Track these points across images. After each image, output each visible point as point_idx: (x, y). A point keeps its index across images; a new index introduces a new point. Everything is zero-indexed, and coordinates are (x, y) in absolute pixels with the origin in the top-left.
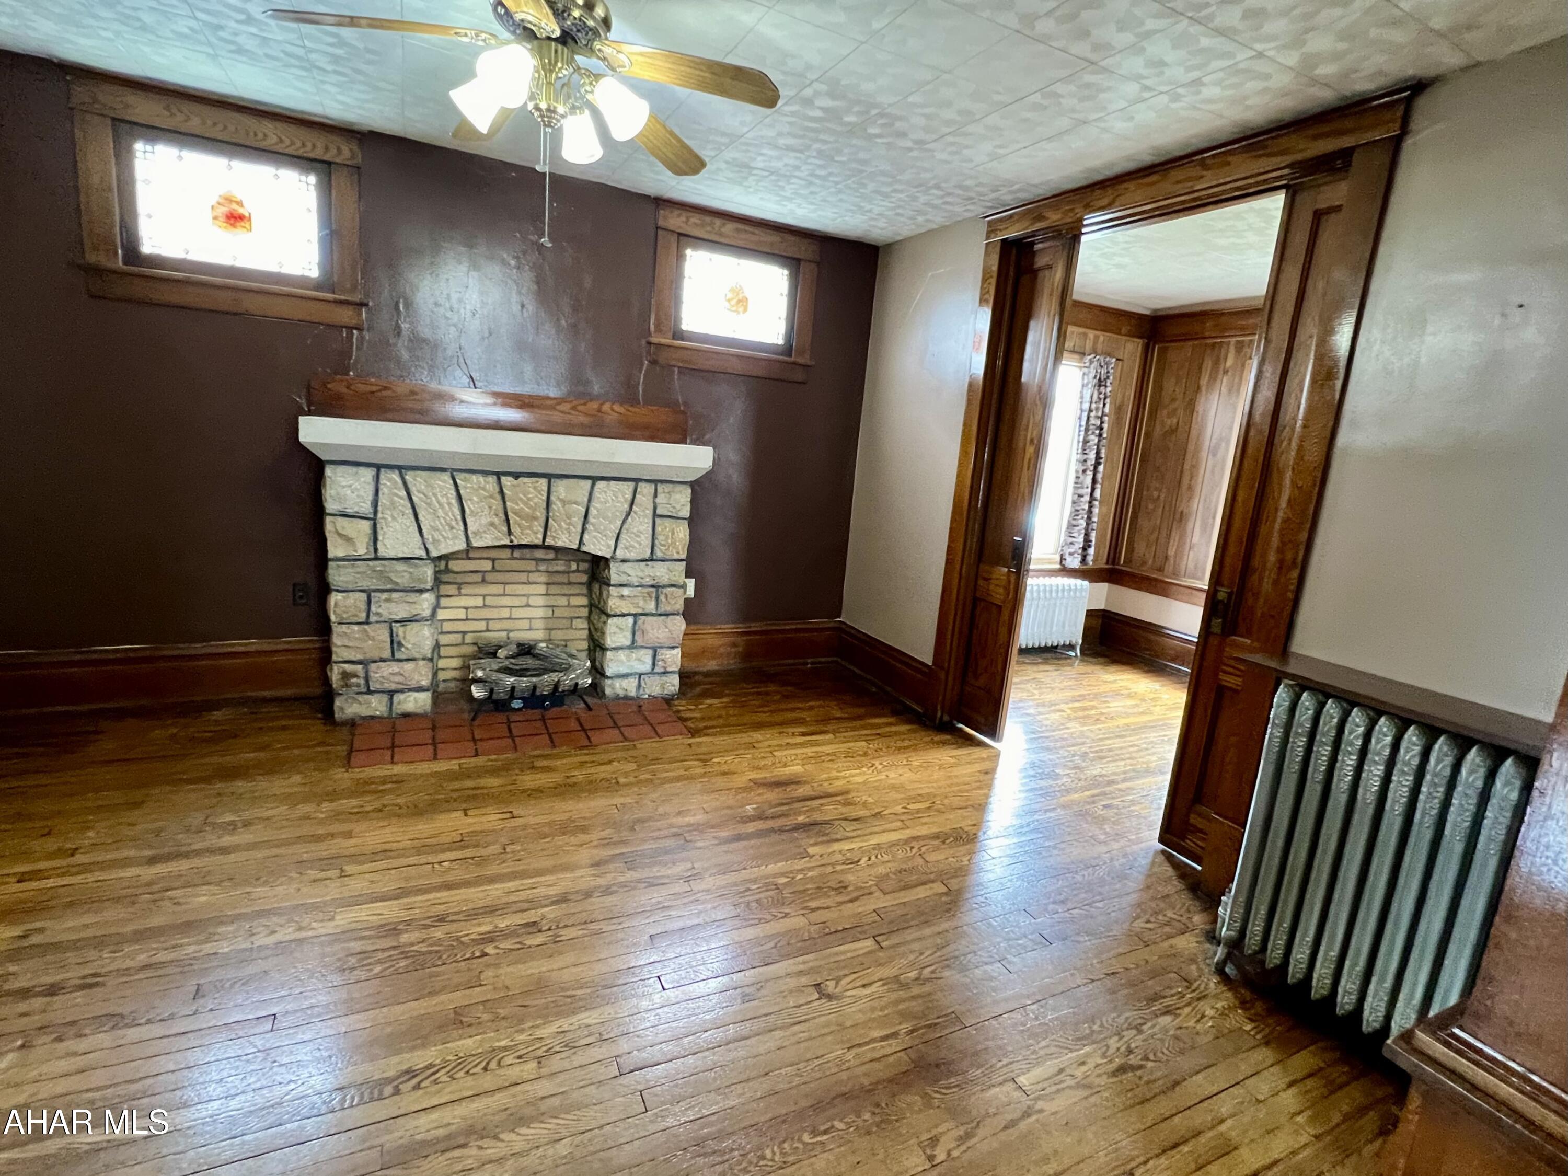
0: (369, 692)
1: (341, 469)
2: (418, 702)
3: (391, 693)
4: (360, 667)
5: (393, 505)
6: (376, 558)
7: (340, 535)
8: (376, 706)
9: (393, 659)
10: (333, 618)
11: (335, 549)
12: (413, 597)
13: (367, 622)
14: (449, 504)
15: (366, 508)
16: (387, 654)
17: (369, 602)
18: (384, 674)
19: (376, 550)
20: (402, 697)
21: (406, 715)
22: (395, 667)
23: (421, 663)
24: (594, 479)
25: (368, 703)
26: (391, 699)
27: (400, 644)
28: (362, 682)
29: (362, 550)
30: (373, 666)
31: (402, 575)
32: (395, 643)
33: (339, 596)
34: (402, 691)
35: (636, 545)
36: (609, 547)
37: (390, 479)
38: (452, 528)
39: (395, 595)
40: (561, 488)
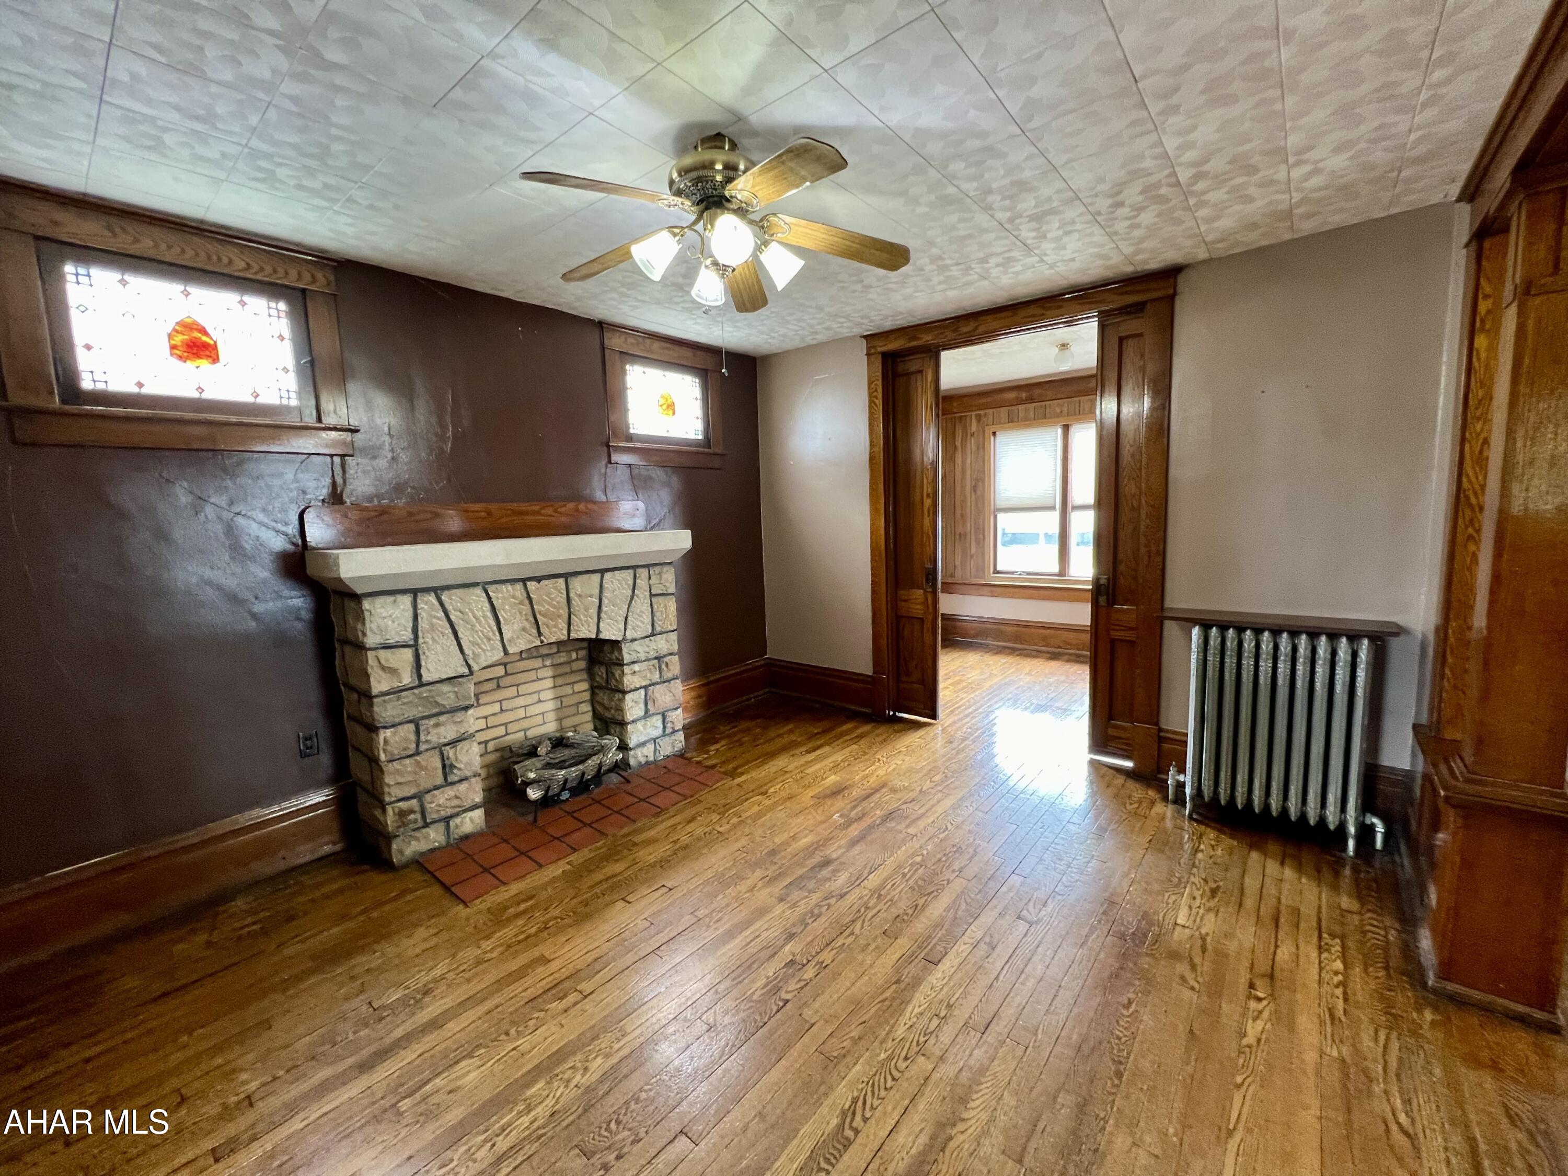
0: (426, 825)
1: (380, 600)
2: (473, 821)
3: (447, 820)
4: (414, 802)
5: (433, 627)
6: (421, 685)
7: (383, 668)
8: (434, 837)
9: (448, 784)
10: (383, 757)
11: (379, 684)
12: (459, 716)
13: (418, 753)
14: (485, 617)
15: (407, 636)
16: (440, 780)
17: (418, 732)
18: (440, 802)
19: (420, 676)
20: (458, 820)
21: (466, 837)
22: (450, 792)
23: (473, 780)
24: (602, 572)
25: (427, 837)
26: (448, 827)
27: (452, 766)
28: (419, 816)
29: (407, 679)
30: (428, 797)
31: (447, 696)
32: (447, 767)
33: (389, 733)
34: (457, 815)
35: (640, 624)
36: (620, 630)
37: (427, 602)
38: (489, 639)
39: (443, 718)
40: (577, 584)
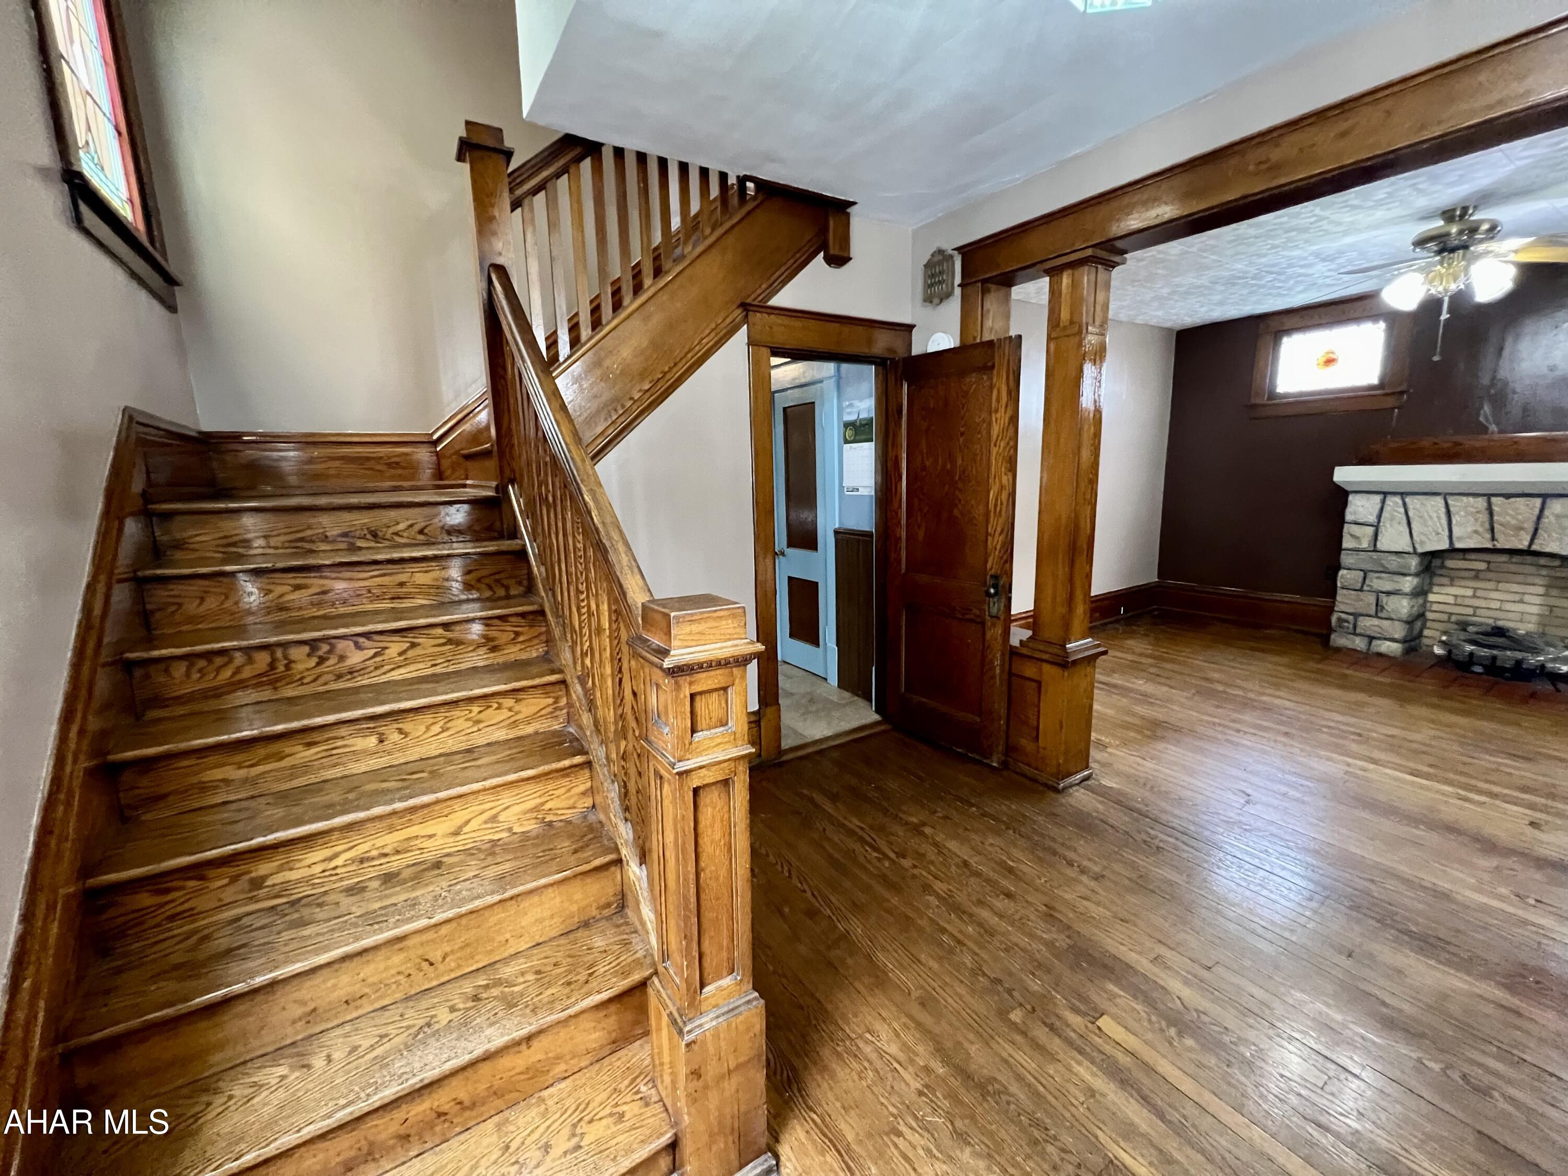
0: (1355, 634)
1: (1358, 496)
2: (1392, 648)
3: (1371, 638)
4: (1351, 618)
5: (1392, 519)
6: (1375, 551)
7: (1352, 535)
8: (1359, 643)
9: (1376, 616)
10: (1339, 585)
11: (1347, 543)
12: (1397, 578)
13: (1361, 590)
14: (1439, 518)
15: (1372, 519)
16: (1373, 612)
17: (1365, 579)
18: (1366, 624)
19: (1375, 545)
20: (1379, 642)
21: (1380, 655)
22: (1376, 622)
23: (1397, 623)
25: (1354, 641)
26: (1370, 643)
27: (1383, 608)
28: (1351, 626)
29: (1365, 545)
30: (1361, 618)
31: (1393, 563)
32: (1379, 606)
33: (1345, 572)
34: (1379, 639)
37: (1394, 502)
38: (1438, 534)
39: (1383, 575)
40: (1558, 506)
